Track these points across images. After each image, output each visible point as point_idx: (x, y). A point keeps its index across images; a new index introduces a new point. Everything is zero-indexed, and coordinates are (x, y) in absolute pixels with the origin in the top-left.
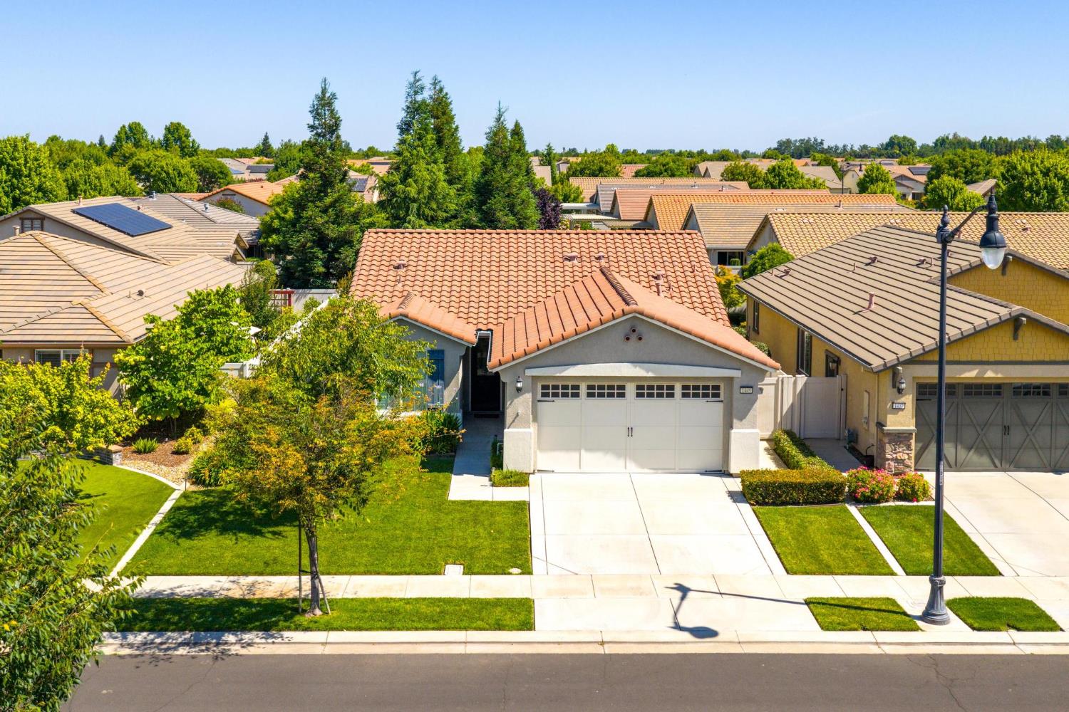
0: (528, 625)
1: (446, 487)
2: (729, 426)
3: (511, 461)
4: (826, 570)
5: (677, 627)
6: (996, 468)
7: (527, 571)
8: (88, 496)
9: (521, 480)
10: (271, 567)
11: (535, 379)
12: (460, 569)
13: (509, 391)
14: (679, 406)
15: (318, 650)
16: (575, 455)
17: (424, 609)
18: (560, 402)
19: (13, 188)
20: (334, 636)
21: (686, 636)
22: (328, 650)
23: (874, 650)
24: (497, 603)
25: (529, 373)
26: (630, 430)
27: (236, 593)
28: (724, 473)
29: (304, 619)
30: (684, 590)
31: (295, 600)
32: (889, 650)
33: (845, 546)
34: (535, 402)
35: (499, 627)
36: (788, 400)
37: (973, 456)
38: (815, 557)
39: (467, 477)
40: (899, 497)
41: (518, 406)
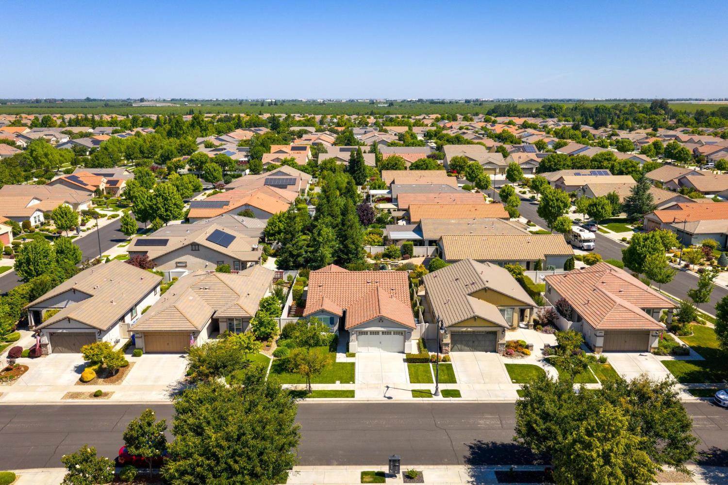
0: (353, 397)
1: (335, 357)
2: (405, 342)
3: (351, 350)
4: (419, 382)
5: (385, 397)
6: (471, 351)
7: (354, 383)
8: (252, 362)
9: (353, 355)
10: (299, 382)
11: (357, 331)
12: (339, 382)
13: (350, 334)
14: (392, 336)
15: (312, 402)
16: (367, 348)
17: (332, 393)
18: (363, 336)
19: (165, 205)
20: (315, 399)
21: (386, 399)
22: (314, 402)
23: (422, 402)
24: (347, 391)
25: (356, 330)
26: (380, 343)
27: (293, 389)
28: (403, 352)
29: (308, 395)
30: (388, 387)
31: (305, 391)
32: (425, 402)
33: (425, 375)
34: (357, 336)
35: (348, 397)
36: (424, 330)
37: (466, 348)
38: (418, 379)
39: (341, 354)
40: (443, 361)
41: (353, 337)
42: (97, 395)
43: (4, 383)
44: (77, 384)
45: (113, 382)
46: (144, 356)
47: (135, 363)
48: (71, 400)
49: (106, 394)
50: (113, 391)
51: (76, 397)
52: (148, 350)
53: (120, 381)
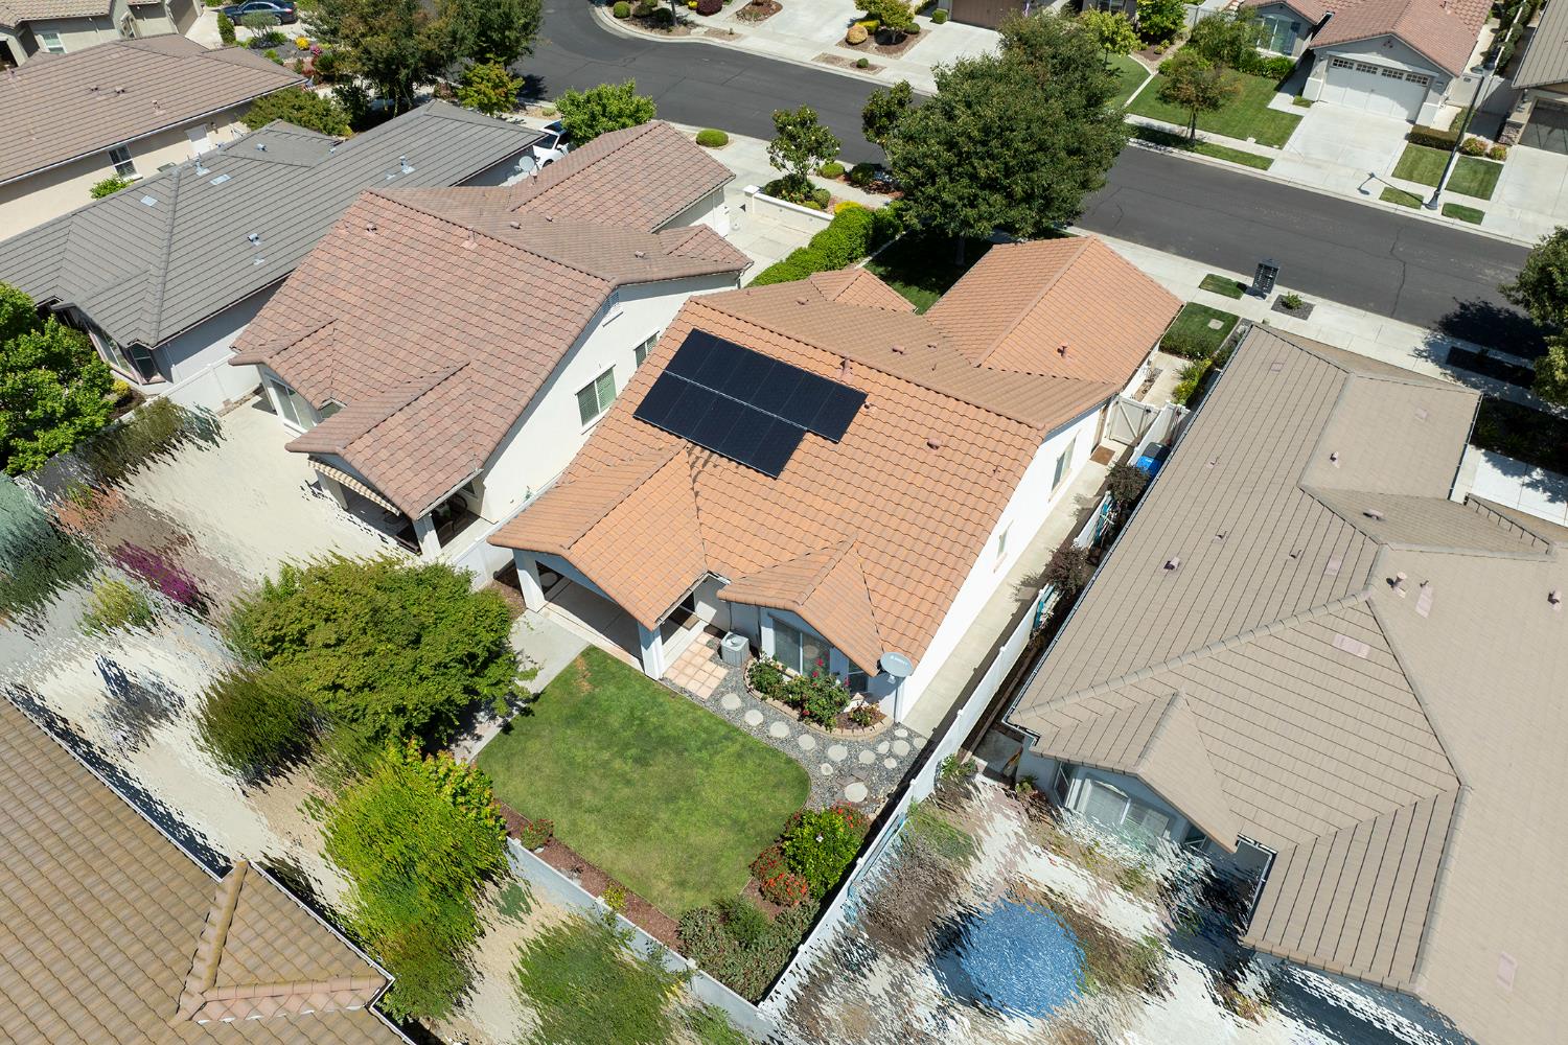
0: (1265, 168)
1: (1272, 98)
2: (1425, 99)
4: (1410, 178)
7: (1281, 147)
9: (1309, 103)
11: (1331, 56)
12: (1255, 139)
13: (1316, 59)
14: (1403, 85)
17: (1230, 153)
18: (1342, 69)
20: (1194, 155)
24: (1260, 157)
25: (1330, 52)
26: (1372, 91)
28: (1413, 122)
31: (1184, 137)
32: (1398, 213)
34: (1328, 66)
35: (1254, 166)
38: (1411, 173)
39: (1284, 95)
40: (1488, 156)
41: (1319, 68)
42: (861, 65)
43: (747, 22)
44: (840, 44)
45: (889, 53)
46: (948, 24)
47: (930, 31)
48: (824, 65)
49: (873, 68)
50: (882, 65)
51: (832, 63)
52: (956, 17)
53: (899, 54)
